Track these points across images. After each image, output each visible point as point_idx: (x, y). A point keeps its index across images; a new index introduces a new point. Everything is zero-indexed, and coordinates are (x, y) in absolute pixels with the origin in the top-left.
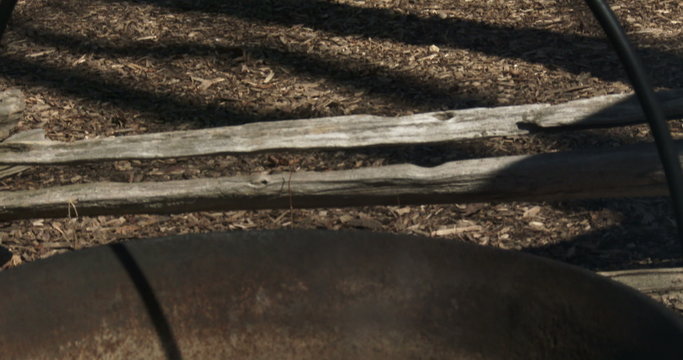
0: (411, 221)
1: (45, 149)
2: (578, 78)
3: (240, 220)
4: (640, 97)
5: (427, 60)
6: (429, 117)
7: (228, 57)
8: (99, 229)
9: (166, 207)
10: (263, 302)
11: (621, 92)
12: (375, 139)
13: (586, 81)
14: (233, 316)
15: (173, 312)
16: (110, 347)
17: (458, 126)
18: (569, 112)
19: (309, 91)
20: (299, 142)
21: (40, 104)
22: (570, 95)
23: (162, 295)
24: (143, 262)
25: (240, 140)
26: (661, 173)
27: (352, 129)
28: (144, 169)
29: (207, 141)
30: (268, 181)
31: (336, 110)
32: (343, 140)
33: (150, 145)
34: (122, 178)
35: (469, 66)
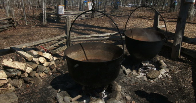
0: (102, 41)
1: (75, 37)
3: (89, 42)
5: (103, 30)
6: (103, 34)
7: (88, 30)
8: (79, 42)
9: (84, 41)
10: (91, 48)
11: (117, 32)
12: (99, 36)
13: (115, 31)
14: (89, 48)
15: (84, 48)
16: (80, 51)
17: (105, 35)
18: (113, 34)
19: (95, 33)
20: (94, 36)
21: (75, 34)
22: (113, 32)
23: (83, 47)
24: (82, 45)
25: (89, 36)
27: (97, 35)
28: (83, 38)
29: (87, 36)
30: (92, 39)
31: (96, 33)
32: (97, 36)
33: (83, 36)
34: (81, 39)
35: (106, 30)
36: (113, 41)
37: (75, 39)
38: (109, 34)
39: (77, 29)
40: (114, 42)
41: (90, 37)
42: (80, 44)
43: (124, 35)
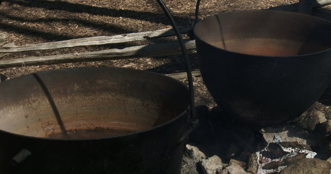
0: (117, 64)
1: (14, 48)
2: (159, 24)
3: (71, 65)
4: (174, 29)
5: (119, 21)
6: (120, 36)
7: (65, 22)
8: (32, 69)
9: (49, 63)
10: (76, 87)
11: (170, 28)
12: (106, 42)
13: (161, 25)
14: (68, 91)
15: (51, 91)
16: (34, 101)
17: (128, 38)
18: (157, 33)
19: (88, 30)
20: (85, 44)
21: (13, 36)
22: (157, 29)
23: (48, 87)
25: (69, 44)
26: (180, 48)
27: (100, 40)
28: (44, 53)
29: (60, 44)
30: (77, 54)
31: (95, 35)
32: (97, 43)
33: (45, 46)
34: (38, 55)
35: (130, 22)
36: (156, 58)
37: (14, 55)
38: (139, 36)
39: (22, 20)
40: (158, 63)
41: (71, 50)
42: (35, 75)
43: (192, 36)
